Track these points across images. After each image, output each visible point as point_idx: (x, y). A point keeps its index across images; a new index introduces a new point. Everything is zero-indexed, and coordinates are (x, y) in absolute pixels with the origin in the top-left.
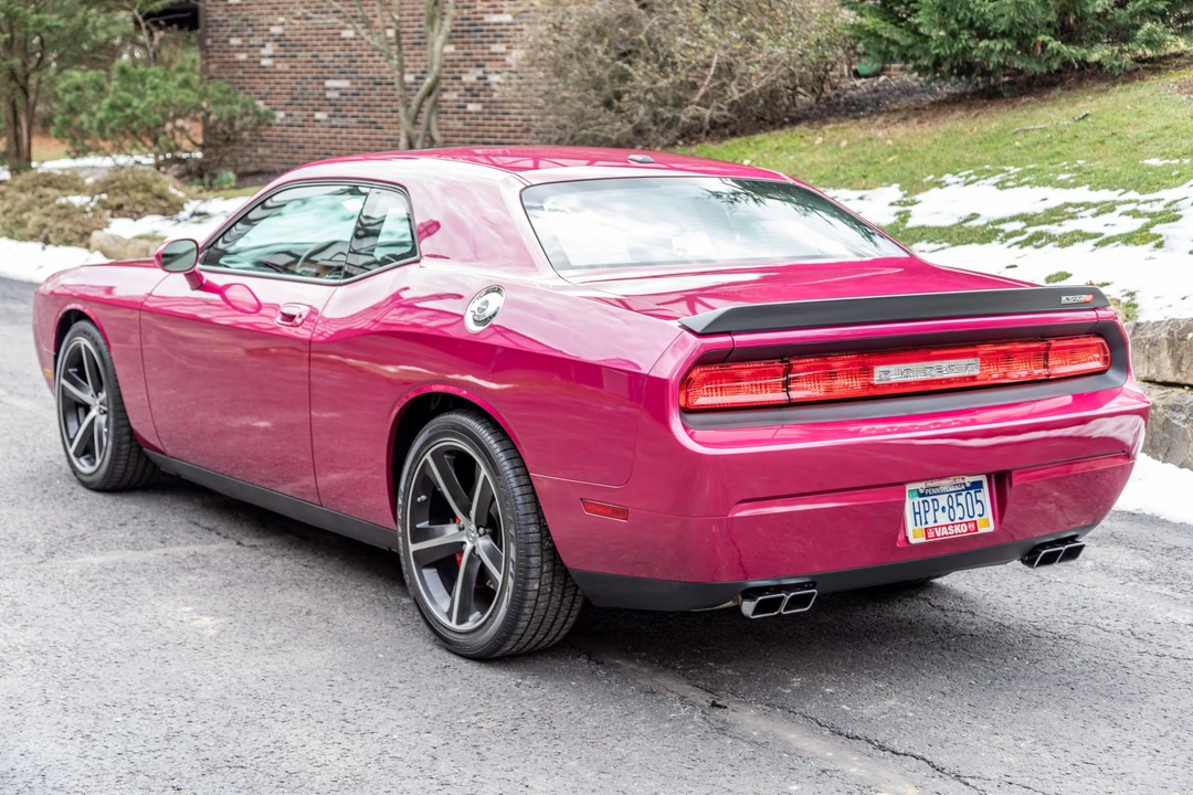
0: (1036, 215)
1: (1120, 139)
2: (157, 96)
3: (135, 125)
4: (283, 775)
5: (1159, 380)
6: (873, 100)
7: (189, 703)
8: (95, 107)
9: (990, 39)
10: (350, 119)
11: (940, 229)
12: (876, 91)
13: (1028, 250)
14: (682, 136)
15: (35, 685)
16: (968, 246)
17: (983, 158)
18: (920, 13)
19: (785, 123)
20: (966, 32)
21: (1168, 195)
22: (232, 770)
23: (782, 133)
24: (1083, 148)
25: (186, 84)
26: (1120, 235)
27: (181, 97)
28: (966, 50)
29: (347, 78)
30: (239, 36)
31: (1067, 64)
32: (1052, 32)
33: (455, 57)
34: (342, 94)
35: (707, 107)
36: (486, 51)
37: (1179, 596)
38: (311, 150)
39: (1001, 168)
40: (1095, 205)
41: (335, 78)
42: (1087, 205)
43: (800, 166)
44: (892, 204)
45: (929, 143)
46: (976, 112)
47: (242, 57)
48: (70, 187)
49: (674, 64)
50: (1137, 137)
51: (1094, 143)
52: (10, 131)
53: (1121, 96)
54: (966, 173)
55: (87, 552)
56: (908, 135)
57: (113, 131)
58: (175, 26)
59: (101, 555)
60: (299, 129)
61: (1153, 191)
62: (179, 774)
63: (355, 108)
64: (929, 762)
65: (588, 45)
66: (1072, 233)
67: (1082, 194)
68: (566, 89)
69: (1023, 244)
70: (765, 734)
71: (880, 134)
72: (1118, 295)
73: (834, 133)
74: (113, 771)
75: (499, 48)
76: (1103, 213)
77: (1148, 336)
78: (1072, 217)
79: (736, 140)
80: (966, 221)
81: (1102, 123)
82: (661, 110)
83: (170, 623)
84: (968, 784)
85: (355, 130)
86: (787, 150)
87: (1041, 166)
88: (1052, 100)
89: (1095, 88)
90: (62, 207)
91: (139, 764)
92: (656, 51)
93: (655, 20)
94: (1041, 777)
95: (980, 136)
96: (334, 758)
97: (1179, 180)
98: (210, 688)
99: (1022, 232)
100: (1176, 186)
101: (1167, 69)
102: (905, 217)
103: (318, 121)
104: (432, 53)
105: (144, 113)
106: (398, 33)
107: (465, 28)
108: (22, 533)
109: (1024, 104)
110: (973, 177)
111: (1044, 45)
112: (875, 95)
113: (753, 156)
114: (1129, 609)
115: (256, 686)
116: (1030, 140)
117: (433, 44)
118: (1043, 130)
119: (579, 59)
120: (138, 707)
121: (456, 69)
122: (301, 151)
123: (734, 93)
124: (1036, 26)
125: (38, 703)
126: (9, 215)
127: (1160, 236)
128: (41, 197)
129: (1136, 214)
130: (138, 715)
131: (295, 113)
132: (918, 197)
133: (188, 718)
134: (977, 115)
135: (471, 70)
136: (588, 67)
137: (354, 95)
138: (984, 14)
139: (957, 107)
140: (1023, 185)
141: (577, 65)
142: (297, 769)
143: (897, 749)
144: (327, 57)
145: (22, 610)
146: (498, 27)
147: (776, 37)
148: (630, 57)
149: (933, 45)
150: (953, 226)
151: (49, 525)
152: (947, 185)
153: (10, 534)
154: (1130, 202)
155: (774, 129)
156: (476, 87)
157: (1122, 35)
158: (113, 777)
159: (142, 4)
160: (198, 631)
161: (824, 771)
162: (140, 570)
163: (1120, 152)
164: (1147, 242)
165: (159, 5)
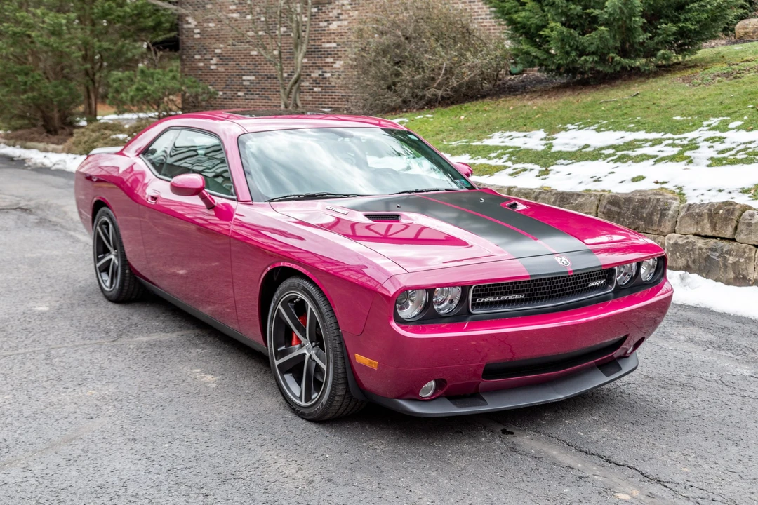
0: (620, 146)
1: (658, 106)
2: (160, 84)
3: (149, 99)
4: (266, 484)
5: (703, 234)
6: (522, 86)
7: (206, 434)
8: (129, 90)
9: (587, 55)
10: (255, 95)
11: (570, 153)
12: (523, 82)
13: (618, 164)
14: (427, 104)
15: (117, 422)
16: (586, 162)
17: (586, 115)
18: (552, 42)
19: (478, 97)
20: (574, 52)
21: (690, 135)
22: (236, 481)
23: (478, 102)
24: (638, 111)
25: (174, 78)
26: (668, 156)
27: (172, 84)
28: (574, 61)
29: (254, 75)
30: (200, 54)
31: (623, 68)
32: (617, 51)
33: (308, 65)
34: (251, 83)
35: (440, 90)
36: (323, 62)
37: (738, 357)
39: (597, 121)
40: (651, 141)
41: (248, 75)
42: (646, 141)
43: (491, 120)
44: (541, 140)
45: (556, 108)
46: (579, 92)
47: (201, 64)
48: (117, 130)
49: (423, 68)
50: (666, 105)
51: (644, 108)
52: (86, 102)
53: (654, 84)
54: (578, 123)
55: (139, 334)
56: (544, 104)
57: (138, 101)
58: (168, 49)
59: (147, 336)
60: (230, 100)
61: (680, 133)
62: (205, 484)
63: (257, 90)
64: (639, 471)
65: (379, 58)
66: (642, 155)
67: (641, 135)
68: (368, 80)
69: (615, 161)
70: (538, 452)
71: (530, 103)
72: (673, 189)
73: (504, 103)
74: (166, 483)
75: (330, 60)
76: (656, 144)
77: (697, 211)
78: (640, 147)
79: (454, 106)
80: (583, 148)
81: (646, 98)
82: (416, 91)
83: (189, 380)
84: (666, 487)
85: (258, 101)
86: (482, 111)
87: (617, 120)
88: (617, 86)
89: (639, 80)
90: (113, 140)
91: (182, 477)
92: (413, 62)
93: (413, 45)
94: (708, 482)
95: (582, 104)
96: (294, 471)
97: (694, 128)
98: (216, 423)
99: (614, 155)
100: (692, 131)
101: (674, 71)
102: (550, 146)
103: (240, 96)
104: (297, 62)
105: (153, 92)
106: (280, 53)
107: (313, 50)
108: (103, 323)
109: (603, 88)
110: (583, 126)
111: (613, 58)
112: (522, 84)
113: (465, 114)
114: (715, 366)
115: (242, 421)
116: (609, 106)
117: (297, 58)
118: (616, 102)
119: (374, 65)
120: (177, 437)
121: (308, 71)
123: (454, 82)
124: (609, 49)
125: (119, 435)
126: (87, 144)
127: (690, 157)
128: (103, 135)
129: (673, 145)
130: (177, 442)
131: (228, 92)
132: (555, 136)
133: (206, 444)
134: (579, 94)
135: (316, 71)
136: (379, 69)
137: (257, 83)
138: (583, 43)
139: (567, 90)
140: (609, 130)
141: (374, 68)
142: (273, 480)
143: (618, 462)
144: (243, 65)
145: (106, 372)
146: (329, 50)
147: (475, 54)
148: (400, 64)
149: (558, 58)
150: (577, 151)
151: (117, 318)
152: (569, 130)
153: (97, 323)
154: (669, 139)
155: (473, 100)
156: (318, 80)
157: (650, 53)
158: (167, 487)
159: (152, 38)
160: (206, 385)
161: (580, 478)
162: (169, 345)
163: (659, 113)
164: (683, 160)
165: (160, 38)
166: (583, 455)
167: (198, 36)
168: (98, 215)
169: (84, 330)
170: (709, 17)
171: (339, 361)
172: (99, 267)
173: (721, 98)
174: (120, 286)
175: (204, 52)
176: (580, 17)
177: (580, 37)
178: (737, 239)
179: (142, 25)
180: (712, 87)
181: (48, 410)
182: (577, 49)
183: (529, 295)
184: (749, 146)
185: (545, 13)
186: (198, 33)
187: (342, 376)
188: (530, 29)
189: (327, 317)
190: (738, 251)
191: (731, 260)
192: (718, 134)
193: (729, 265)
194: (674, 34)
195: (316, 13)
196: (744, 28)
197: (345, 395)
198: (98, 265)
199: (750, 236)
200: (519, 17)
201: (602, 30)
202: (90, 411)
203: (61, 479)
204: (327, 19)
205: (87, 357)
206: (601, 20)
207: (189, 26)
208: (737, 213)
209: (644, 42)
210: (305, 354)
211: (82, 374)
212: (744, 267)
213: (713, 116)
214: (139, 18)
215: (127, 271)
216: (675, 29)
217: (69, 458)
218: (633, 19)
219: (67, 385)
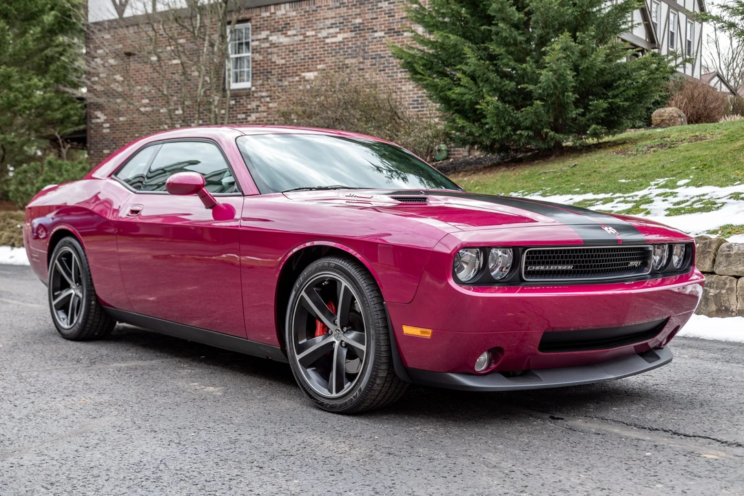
1: (599, 173)
4: (322, 458)
7: (232, 426)
8: (35, 181)
9: (522, 130)
12: (452, 164)
15: (126, 420)
17: (528, 185)
18: (488, 116)
20: (509, 127)
21: (641, 193)
24: (580, 178)
28: (509, 136)
30: (108, 149)
32: (550, 127)
40: (601, 200)
42: (597, 200)
45: (495, 181)
50: (608, 172)
51: (586, 176)
53: (589, 157)
54: (521, 191)
55: (114, 362)
56: (480, 178)
59: (124, 363)
61: (629, 192)
62: (254, 460)
64: (714, 439)
67: (590, 196)
70: (598, 430)
71: (465, 179)
74: (209, 460)
76: (608, 202)
81: (584, 168)
83: (189, 390)
87: (561, 186)
91: (224, 456)
95: (520, 177)
96: (347, 449)
97: (642, 187)
100: (642, 190)
108: (69, 354)
109: (538, 163)
110: (526, 193)
111: (547, 133)
112: (452, 166)
116: (549, 176)
118: (556, 172)
120: (201, 429)
124: (543, 124)
125: (134, 428)
127: (646, 209)
129: (626, 202)
130: (204, 432)
133: (237, 433)
134: (514, 169)
138: (518, 118)
139: (500, 168)
140: (555, 194)
145: (92, 386)
149: (493, 133)
151: (83, 350)
153: (63, 355)
154: (620, 197)
158: (211, 463)
159: (60, 131)
160: (210, 393)
161: (656, 446)
162: (153, 368)
163: (603, 178)
164: (640, 213)
165: (69, 130)
166: (647, 431)
167: (108, 130)
168: (57, 247)
169: (51, 360)
170: (636, 94)
171: (382, 337)
172: (55, 306)
173: (661, 164)
174: (83, 319)
175: (114, 146)
176: (513, 93)
177: (515, 111)
178: (717, 272)
179: (49, 118)
180: (649, 156)
181: (41, 413)
182: (512, 124)
183: (577, 267)
184: (702, 198)
185: (480, 89)
186: (108, 128)
187: (384, 354)
188: (465, 105)
189: (367, 291)
190: (718, 283)
191: (712, 292)
192: (668, 190)
193: (710, 298)
194: (604, 110)
195: (233, 105)
196: (660, 116)
197: (386, 377)
198: (54, 303)
199: (730, 267)
200: (453, 93)
201: (537, 104)
202: (91, 412)
203: (85, 461)
204: (245, 111)
205: (65, 377)
206: (535, 95)
207: (98, 121)
208: (714, 246)
209: (576, 119)
210: (334, 342)
211: (65, 388)
212: (726, 299)
213: (658, 177)
214: (46, 110)
215: (93, 303)
216: (605, 105)
217: (87, 445)
218: (566, 94)
219: (53, 396)
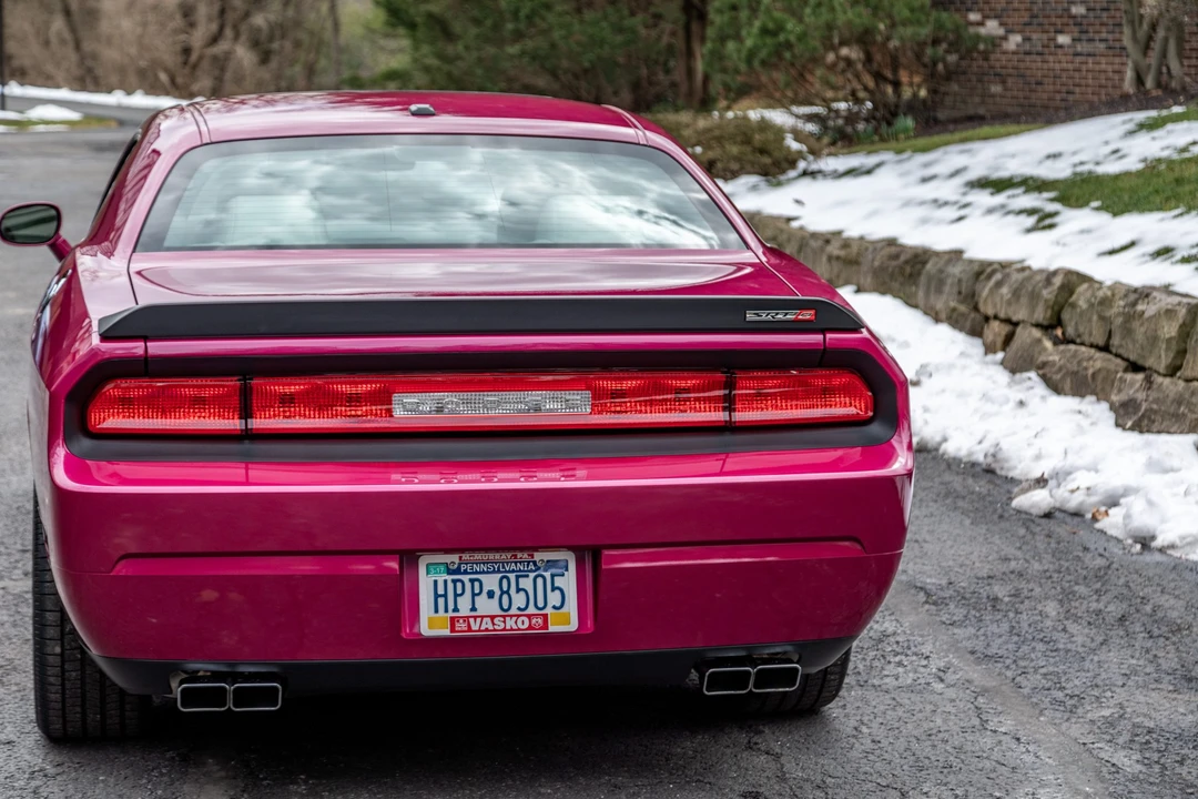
2: (819, 17)
8: (745, 32)
10: (1097, 44)
38: (1051, 87)
60: (1039, 58)
63: (1104, 29)
85: (1103, 60)
103: (1061, 47)
105: (800, 38)
122: (1039, 88)
131: (1034, 36)
137: (1103, 10)
